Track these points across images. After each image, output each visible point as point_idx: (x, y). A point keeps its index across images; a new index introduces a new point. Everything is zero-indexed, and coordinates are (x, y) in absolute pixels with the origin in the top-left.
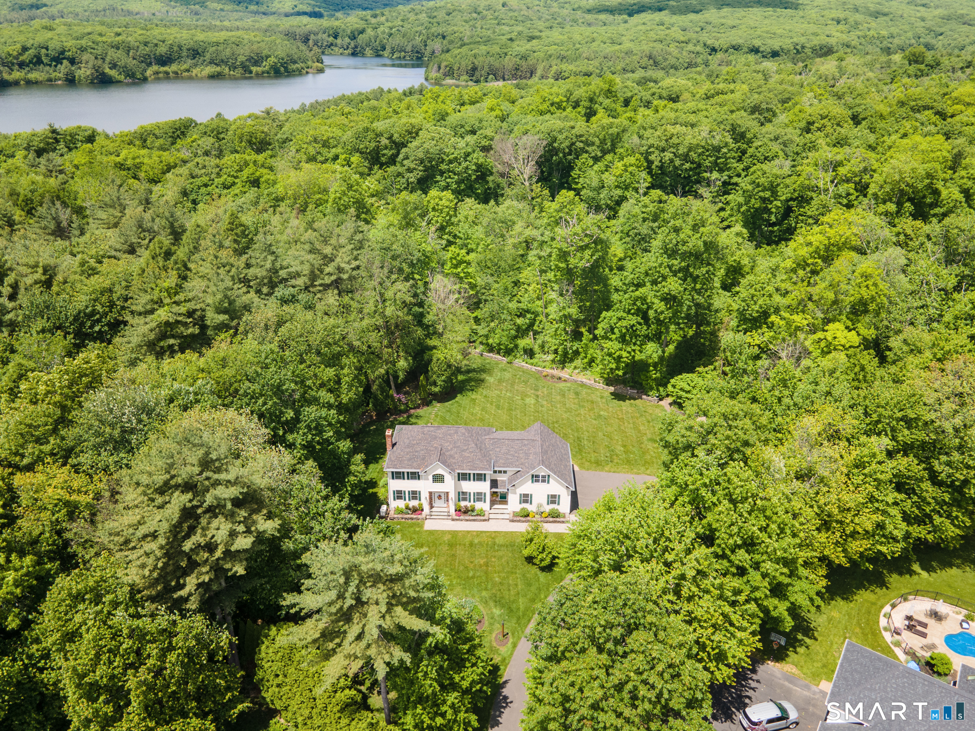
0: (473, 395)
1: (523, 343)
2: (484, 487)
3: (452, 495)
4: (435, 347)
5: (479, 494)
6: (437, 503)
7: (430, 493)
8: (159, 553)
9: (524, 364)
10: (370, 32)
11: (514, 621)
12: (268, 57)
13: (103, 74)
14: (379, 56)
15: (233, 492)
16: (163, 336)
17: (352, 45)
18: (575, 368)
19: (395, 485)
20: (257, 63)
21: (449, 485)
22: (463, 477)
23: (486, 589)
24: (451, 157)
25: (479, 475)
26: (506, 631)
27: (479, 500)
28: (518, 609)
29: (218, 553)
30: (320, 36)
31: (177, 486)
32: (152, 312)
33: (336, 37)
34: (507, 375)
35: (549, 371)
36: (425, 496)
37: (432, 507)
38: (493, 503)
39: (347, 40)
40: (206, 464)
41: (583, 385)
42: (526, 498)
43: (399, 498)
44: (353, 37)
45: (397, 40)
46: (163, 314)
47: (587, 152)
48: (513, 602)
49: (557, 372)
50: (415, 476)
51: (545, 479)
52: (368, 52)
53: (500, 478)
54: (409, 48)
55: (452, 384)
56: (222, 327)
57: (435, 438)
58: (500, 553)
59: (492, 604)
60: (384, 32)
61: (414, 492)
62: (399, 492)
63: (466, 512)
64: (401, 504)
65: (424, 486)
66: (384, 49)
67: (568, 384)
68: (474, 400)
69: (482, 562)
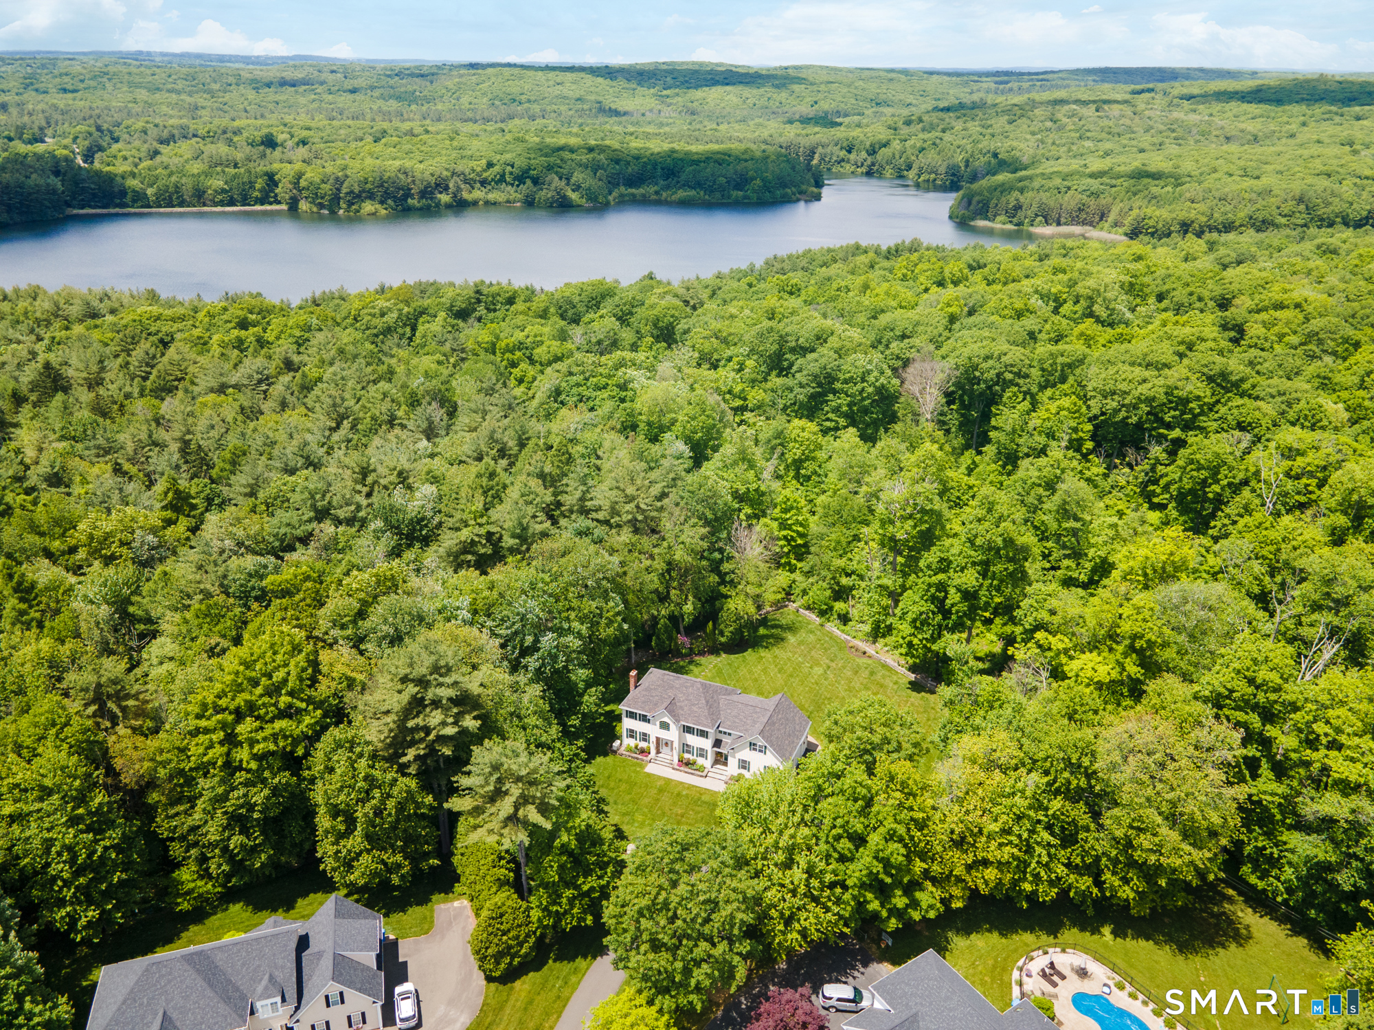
0: (763, 653)
2: (707, 744)
3: (676, 745)
5: (702, 750)
6: (664, 750)
7: (658, 738)
9: (835, 629)
10: (896, 145)
12: (753, 179)
14: (901, 177)
15: (451, 693)
16: (465, 551)
17: (869, 162)
18: (886, 645)
19: (627, 723)
20: (738, 187)
21: (673, 734)
22: (688, 730)
25: (703, 731)
27: (702, 755)
30: (828, 150)
31: (412, 680)
33: (849, 152)
34: (812, 638)
35: (857, 643)
36: (653, 739)
37: (656, 752)
38: (714, 762)
39: (864, 154)
41: (885, 666)
42: (744, 765)
43: (632, 736)
44: (872, 152)
45: (931, 158)
46: (467, 533)
49: (863, 646)
50: (644, 719)
51: (763, 750)
52: (889, 172)
53: (725, 739)
54: (942, 169)
55: (743, 636)
58: (699, 808)
60: (914, 147)
61: (645, 734)
62: (632, 731)
63: (688, 764)
64: (631, 742)
65: (653, 730)
66: (909, 167)
67: (870, 661)
68: (761, 658)
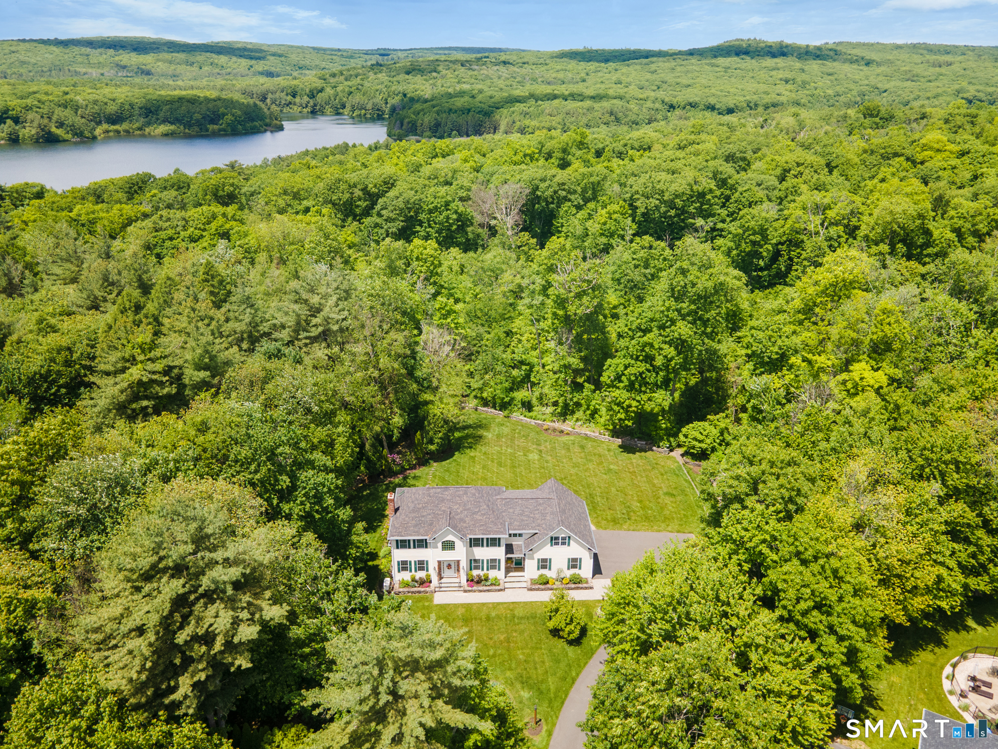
0: (471, 453)
1: (521, 395)
2: (499, 553)
3: (464, 564)
4: (431, 402)
5: (493, 561)
6: (447, 573)
7: (439, 562)
8: (147, 652)
9: (522, 417)
10: (329, 91)
11: (546, 704)
12: (224, 115)
13: (49, 133)
14: (338, 114)
15: (235, 573)
16: (136, 398)
17: (312, 103)
18: (577, 420)
19: (400, 555)
20: (213, 121)
21: (460, 553)
22: (476, 543)
23: (510, 669)
24: (431, 206)
25: (493, 540)
26: (538, 717)
27: (493, 567)
28: (549, 690)
29: (218, 646)
30: (277, 95)
31: (165, 570)
32: (123, 370)
33: (294, 96)
34: (506, 430)
35: (548, 424)
36: (433, 566)
37: (441, 578)
38: (508, 570)
39: (306, 98)
40: (200, 540)
41: (587, 437)
42: (544, 564)
43: (404, 569)
44: (312, 95)
45: (357, 98)
46: (135, 373)
47: (570, 200)
48: (542, 682)
49: (558, 425)
50: (422, 544)
51: (565, 541)
52: (328, 110)
53: (516, 542)
54: (369, 106)
55: (450, 441)
56: (203, 385)
57: (443, 500)
58: (522, 627)
59: (518, 686)
60: (343, 91)
61: (421, 563)
62: (404, 563)
63: (479, 582)
64: (406, 576)
65: (433, 555)
66: (344, 107)
67: (572, 438)
68: (473, 458)
69: (502, 638)
